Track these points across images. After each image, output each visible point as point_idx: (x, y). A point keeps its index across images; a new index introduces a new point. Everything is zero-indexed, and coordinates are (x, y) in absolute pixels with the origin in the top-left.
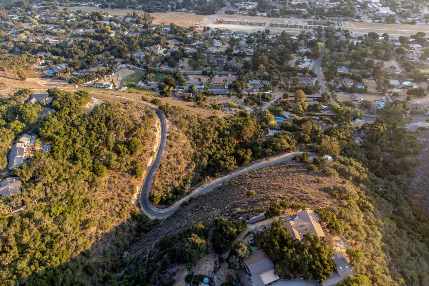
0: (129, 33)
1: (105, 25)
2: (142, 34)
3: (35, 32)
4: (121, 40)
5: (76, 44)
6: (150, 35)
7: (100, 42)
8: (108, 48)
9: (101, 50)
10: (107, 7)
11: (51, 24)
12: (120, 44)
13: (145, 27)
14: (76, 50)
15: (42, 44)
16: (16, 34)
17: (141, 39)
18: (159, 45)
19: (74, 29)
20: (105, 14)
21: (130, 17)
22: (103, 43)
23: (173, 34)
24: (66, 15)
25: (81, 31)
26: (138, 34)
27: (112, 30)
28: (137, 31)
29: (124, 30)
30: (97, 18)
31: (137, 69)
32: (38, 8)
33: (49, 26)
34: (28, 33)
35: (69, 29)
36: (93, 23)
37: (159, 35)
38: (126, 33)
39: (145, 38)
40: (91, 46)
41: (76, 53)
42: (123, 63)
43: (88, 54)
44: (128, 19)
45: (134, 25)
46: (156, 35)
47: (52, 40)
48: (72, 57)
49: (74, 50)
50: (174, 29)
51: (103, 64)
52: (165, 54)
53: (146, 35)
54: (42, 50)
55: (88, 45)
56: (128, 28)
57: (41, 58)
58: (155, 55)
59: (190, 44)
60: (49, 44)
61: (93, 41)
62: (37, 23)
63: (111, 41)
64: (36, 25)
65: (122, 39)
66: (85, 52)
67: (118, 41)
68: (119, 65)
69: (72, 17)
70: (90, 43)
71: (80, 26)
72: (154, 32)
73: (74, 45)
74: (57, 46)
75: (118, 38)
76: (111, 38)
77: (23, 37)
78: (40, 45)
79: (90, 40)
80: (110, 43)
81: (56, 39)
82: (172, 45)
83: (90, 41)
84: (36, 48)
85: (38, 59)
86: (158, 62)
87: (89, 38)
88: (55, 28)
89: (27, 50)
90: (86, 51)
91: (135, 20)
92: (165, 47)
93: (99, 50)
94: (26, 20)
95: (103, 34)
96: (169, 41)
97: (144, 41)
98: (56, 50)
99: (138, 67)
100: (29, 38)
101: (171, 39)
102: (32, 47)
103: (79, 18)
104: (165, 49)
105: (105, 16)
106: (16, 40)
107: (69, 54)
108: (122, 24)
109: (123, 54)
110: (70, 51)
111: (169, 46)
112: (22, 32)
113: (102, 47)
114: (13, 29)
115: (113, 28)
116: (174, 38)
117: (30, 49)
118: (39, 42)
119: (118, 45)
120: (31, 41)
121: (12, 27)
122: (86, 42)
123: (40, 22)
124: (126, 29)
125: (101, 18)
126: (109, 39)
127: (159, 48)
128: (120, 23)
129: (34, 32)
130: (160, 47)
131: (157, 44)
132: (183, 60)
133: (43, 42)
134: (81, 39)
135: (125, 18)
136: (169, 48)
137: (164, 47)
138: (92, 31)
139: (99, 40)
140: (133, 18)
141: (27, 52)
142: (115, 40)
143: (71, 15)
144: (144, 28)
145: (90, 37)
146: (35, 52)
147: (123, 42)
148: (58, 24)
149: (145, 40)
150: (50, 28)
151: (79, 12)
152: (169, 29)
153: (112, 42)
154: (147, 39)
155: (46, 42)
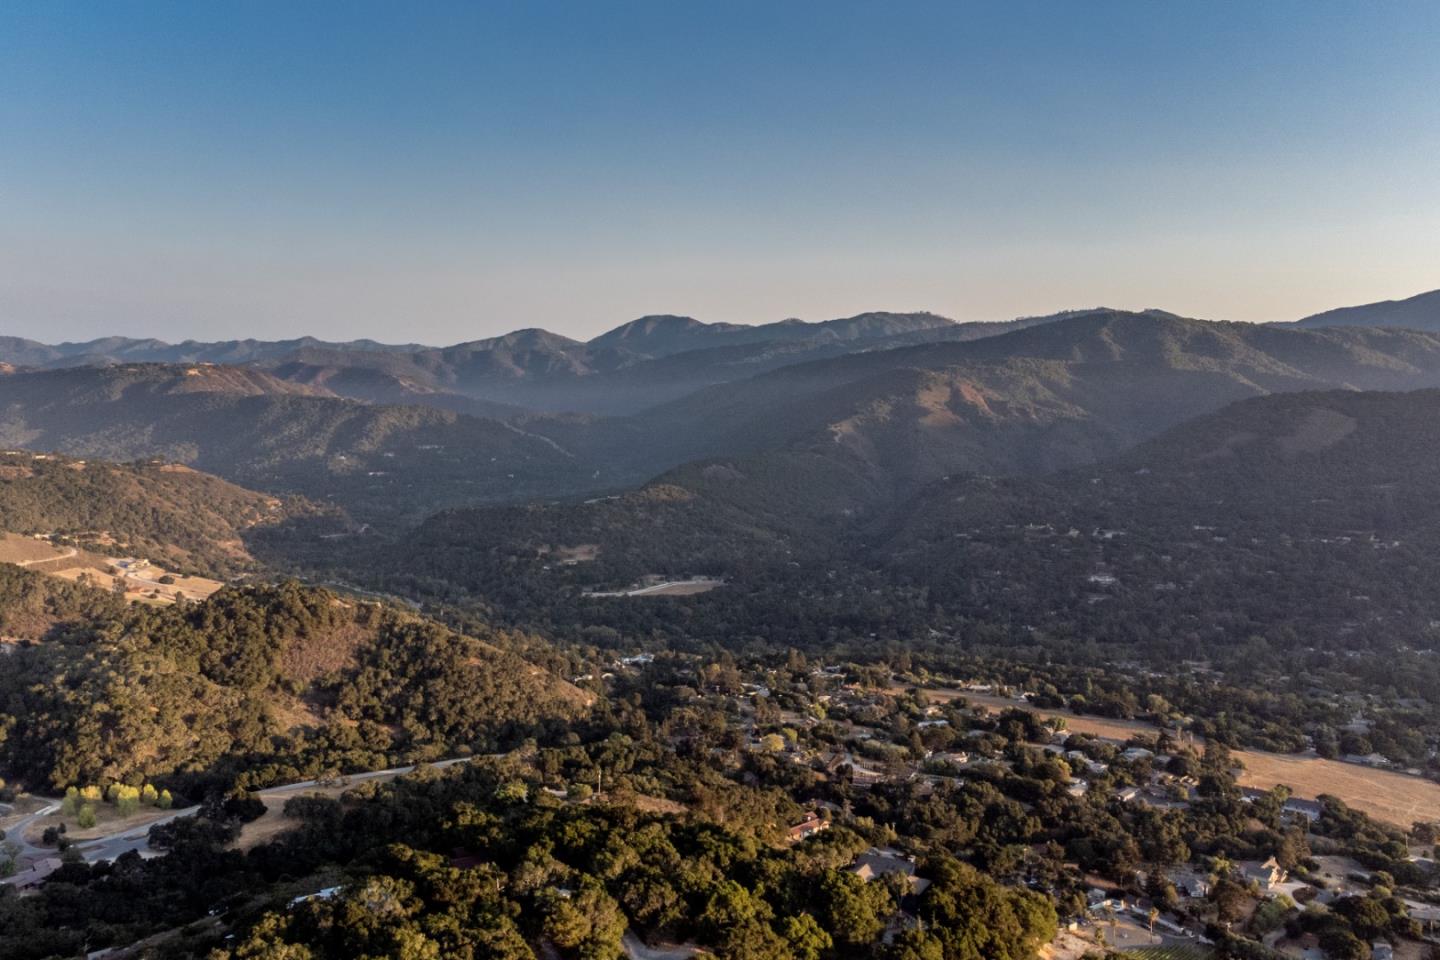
0: (1137, 796)
1: (1049, 754)
2: (1195, 810)
3: (816, 737)
4: (1107, 815)
5: (941, 796)
6: (1229, 820)
7: (1028, 807)
8: (1056, 831)
9: (1029, 832)
10: (1056, 704)
11: (864, 724)
12: (1105, 826)
13: (1208, 785)
14: (938, 815)
15: (829, 775)
16: (757, 733)
17: (1192, 827)
18: (1272, 861)
19: (937, 751)
20: (1051, 723)
21: (1145, 747)
22: (1038, 811)
23: (1336, 837)
24: (915, 709)
25: (962, 759)
26: (1180, 807)
27: (1074, 774)
28: (1173, 795)
29: (1120, 785)
30: (1020, 730)
31: (1176, 934)
32: (830, 680)
33: (857, 728)
34: (793, 734)
35: (922, 748)
36: (1004, 741)
37: (1271, 826)
38: (1129, 795)
39: (1207, 827)
40: (993, 813)
41: (937, 824)
42: (1112, 895)
43: (979, 834)
44: (1139, 753)
45: (1160, 775)
46: (1256, 825)
47: (864, 772)
48: (924, 835)
49: (932, 813)
50: (1336, 818)
51: (1033, 882)
52: (1301, 901)
53: (1212, 815)
54: (826, 792)
55: (982, 808)
56: (1139, 779)
57: (820, 814)
58: (1255, 896)
59: (1426, 888)
60: (851, 780)
61: (1001, 797)
62: (823, 715)
63: (1073, 807)
64: (818, 717)
65: (1114, 813)
66: (969, 828)
67: (1096, 815)
68: (1098, 900)
69: (934, 717)
70: (990, 800)
71: (958, 746)
72: (1250, 812)
73: (935, 797)
74: (876, 789)
75: (1096, 805)
76: (1071, 798)
77: (778, 743)
78: (822, 777)
79: (993, 792)
80: (1065, 816)
81: (875, 769)
82: (1334, 878)
83: (993, 794)
84: (810, 783)
85: (811, 814)
86: (1270, 926)
87: (989, 784)
88: (876, 737)
89: (782, 783)
90: (975, 825)
91: (1165, 759)
92: (1301, 878)
93: (1020, 832)
94: (790, 703)
95: (1042, 783)
96: (1316, 859)
97: (1204, 837)
98: (872, 799)
99: (1180, 923)
100: (791, 750)
101: (1327, 852)
102: (796, 778)
103: (959, 722)
104: (1298, 885)
105: (1051, 731)
106: (753, 748)
107: (913, 820)
108: (1113, 764)
109: (1116, 861)
110: (919, 814)
111: (1319, 876)
112: (774, 730)
113: (1033, 826)
114: (748, 720)
115: (1080, 771)
116: (1341, 853)
117: (790, 781)
118: (820, 767)
119: (1094, 827)
120: (797, 760)
121: (745, 714)
122: (980, 796)
123: (833, 713)
124: (1128, 780)
125: (1034, 733)
126: (1065, 801)
127: (1274, 876)
128: (1105, 760)
129: (810, 736)
130: (1280, 873)
131: (1266, 859)
132: (1394, 945)
133: (832, 769)
134: (959, 783)
135: (1124, 749)
136: (1319, 885)
137: (1293, 875)
138: (1000, 766)
139: (1025, 800)
140: (1159, 754)
141: (779, 791)
142: (1088, 811)
143: (930, 711)
144: (1200, 790)
145: (994, 781)
146: (802, 795)
147: (1116, 824)
148: (886, 728)
149: (1207, 833)
150: (862, 734)
151: (958, 704)
152: (1312, 816)
153: (1073, 815)
154: (1217, 831)
155: (842, 771)
